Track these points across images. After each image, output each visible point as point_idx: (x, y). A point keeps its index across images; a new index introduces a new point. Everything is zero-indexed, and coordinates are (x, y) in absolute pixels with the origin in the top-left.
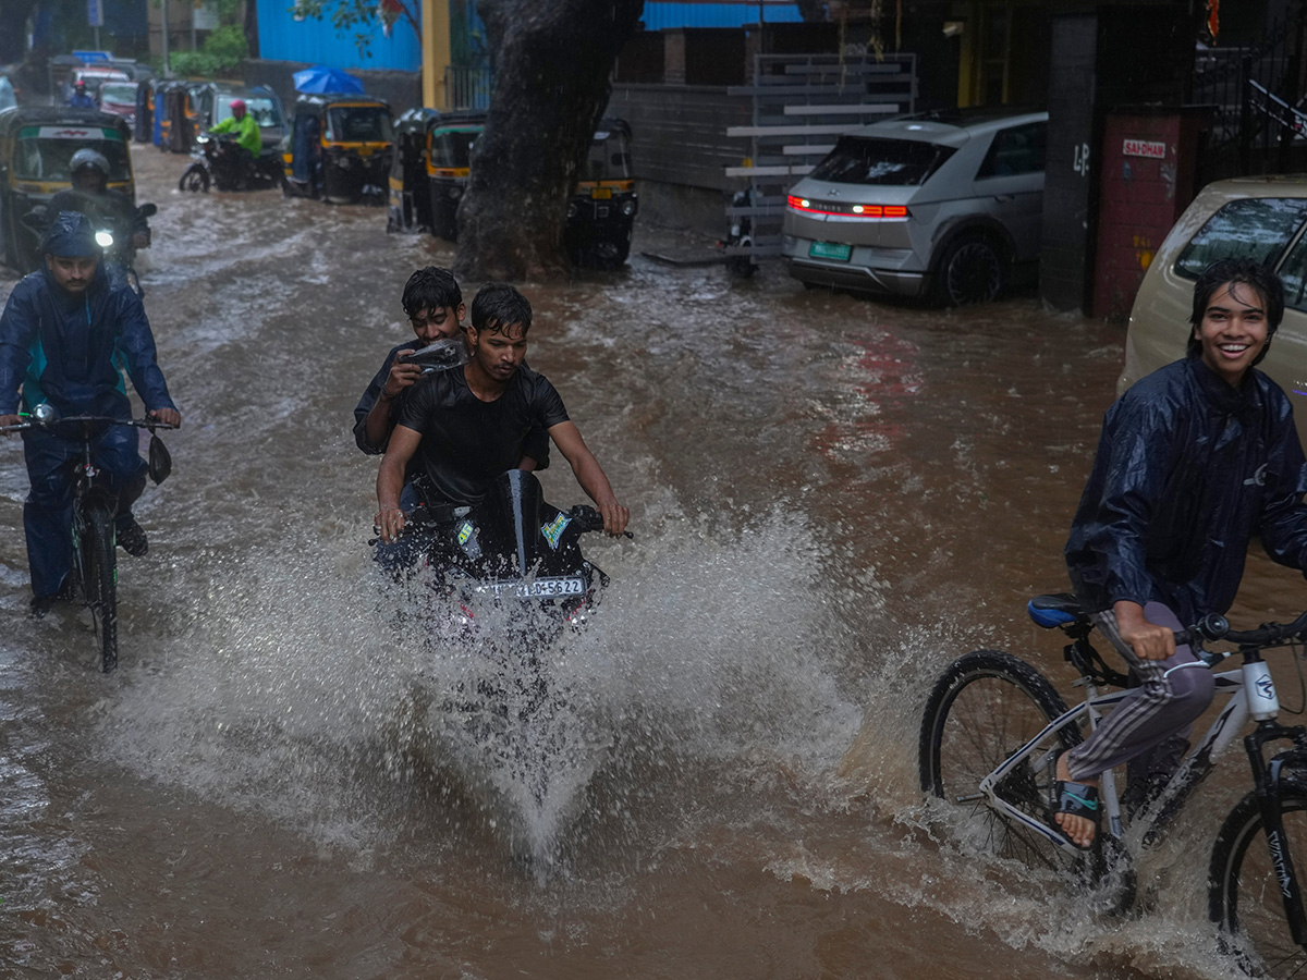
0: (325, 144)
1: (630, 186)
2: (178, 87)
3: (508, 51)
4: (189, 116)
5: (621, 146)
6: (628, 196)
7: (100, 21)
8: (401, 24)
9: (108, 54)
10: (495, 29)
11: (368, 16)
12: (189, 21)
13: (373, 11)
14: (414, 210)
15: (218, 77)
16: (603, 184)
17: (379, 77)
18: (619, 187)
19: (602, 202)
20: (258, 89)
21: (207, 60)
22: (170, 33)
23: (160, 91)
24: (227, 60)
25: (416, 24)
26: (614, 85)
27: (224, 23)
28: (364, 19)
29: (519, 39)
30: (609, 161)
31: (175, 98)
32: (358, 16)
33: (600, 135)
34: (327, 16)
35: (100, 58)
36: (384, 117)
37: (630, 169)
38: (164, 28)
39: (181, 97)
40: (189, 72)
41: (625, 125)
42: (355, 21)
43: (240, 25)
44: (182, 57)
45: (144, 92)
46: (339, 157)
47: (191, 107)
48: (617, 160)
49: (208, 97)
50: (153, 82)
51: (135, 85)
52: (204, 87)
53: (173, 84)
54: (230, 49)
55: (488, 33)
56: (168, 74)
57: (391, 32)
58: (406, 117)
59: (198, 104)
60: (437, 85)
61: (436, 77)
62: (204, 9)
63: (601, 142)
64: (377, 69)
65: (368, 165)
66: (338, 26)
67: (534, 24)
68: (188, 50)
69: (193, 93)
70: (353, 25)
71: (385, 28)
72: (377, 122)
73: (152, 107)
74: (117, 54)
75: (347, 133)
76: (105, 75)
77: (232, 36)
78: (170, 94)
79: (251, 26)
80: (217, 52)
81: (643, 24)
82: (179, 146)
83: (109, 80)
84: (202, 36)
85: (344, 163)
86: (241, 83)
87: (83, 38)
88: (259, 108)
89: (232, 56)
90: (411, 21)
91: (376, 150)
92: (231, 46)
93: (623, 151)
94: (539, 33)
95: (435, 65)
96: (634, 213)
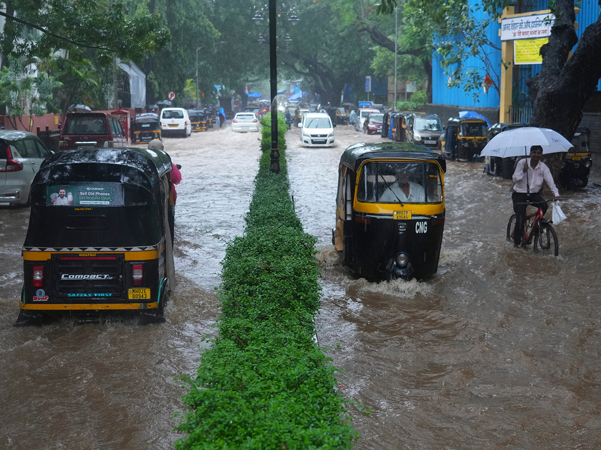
0: (459, 138)
1: (589, 155)
2: (400, 115)
3: (539, 100)
4: (404, 126)
5: (586, 138)
6: (587, 160)
7: (370, 90)
8: (492, 89)
9: (372, 102)
10: (533, 91)
11: (478, 86)
12: (405, 89)
13: (480, 84)
14: (495, 164)
15: (415, 111)
16: (577, 154)
17: (482, 110)
18: (584, 156)
19: (577, 162)
20: (432, 116)
21: (411, 104)
22: (397, 93)
23: (393, 117)
24: (419, 104)
25: (498, 89)
26: (584, 113)
27: (418, 90)
28: (477, 87)
29: (544, 95)
30: (580, 145)
31: (398, 120)
32: (474, 86)
33: (577, 134)
34: (462, 86)
35: (369, 104)
36: (483, 127)
37: (589, 149)
38: (395, 92)
39: (401, 119)
40: (404, 109)
41: (587, 129)
42: (473, 88)
43: (425, 91)
44: (401, 103)
45: (386, 117)
46: (464, 143)
47: (405, 123)
48: (583, 144)
49: (412, 119)
50: (390, 113)
51: (383, 115)
52: (410, 115)
53: (398, 114)
54: (420, 100)
55: (530, 93)
56: (396, 110)
57: (487, 92)
58: (493, 127)
59: (407, 122)
60: (506, 113)
61: (505, 110)
62: (411, 84)
63: (577, 137)
64: (481, 107)
65: (476, 146)
66: (466, 90)
67: (551, 89)
68: (403, 101)
69: (406, 118)
70: (472, 90)
71: (485, 90)
72: (480, 129)
73: (389, 123)
74: (376, 103)
75: (468, 133)
76: (371, 111)
77: (422, 95)
78: (397, 118)
79: (430, 90)
80: (415, 101)
81: (597, 88)
82: (399, 139)
83: (372, 113)
84: (410, 94)
85: (466, 145)
86: (425, 113)
87: (364, 96)
88: (432, 124)
89: (421, 103)
90: (496, 87)
91: (480, 140)
92: (421, 98)
93: (586, 141)
94: (552, 92)
95: (505, 105)
96: (590, 166)
